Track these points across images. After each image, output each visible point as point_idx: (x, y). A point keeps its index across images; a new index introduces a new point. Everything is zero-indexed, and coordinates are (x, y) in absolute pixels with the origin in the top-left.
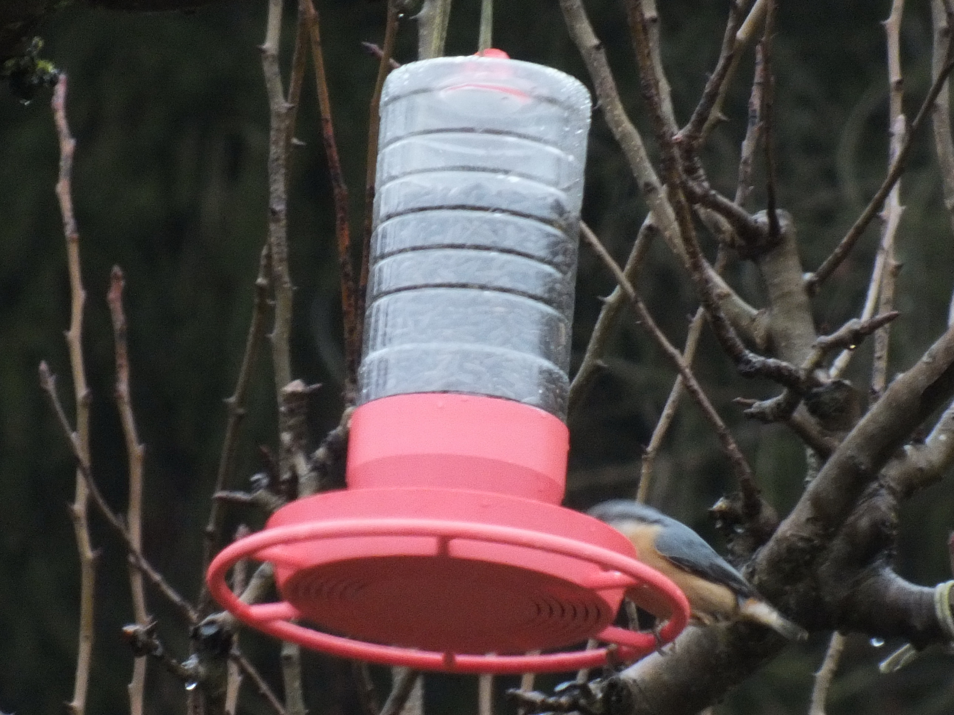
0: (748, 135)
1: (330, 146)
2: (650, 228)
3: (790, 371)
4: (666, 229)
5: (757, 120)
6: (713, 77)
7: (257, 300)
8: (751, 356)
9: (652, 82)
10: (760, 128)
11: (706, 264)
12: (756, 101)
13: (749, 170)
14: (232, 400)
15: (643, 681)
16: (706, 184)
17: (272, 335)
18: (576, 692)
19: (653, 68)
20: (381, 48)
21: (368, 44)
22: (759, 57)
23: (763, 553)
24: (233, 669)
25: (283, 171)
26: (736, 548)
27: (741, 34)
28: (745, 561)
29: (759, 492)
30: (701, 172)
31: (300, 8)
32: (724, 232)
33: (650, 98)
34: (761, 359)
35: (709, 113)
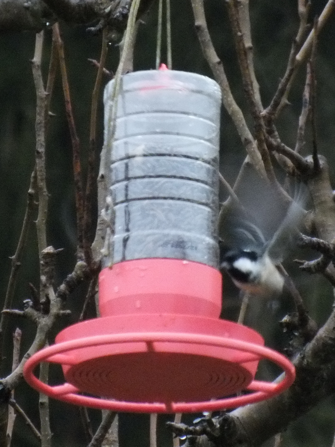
0: (303, 112)
1: (70, 116)
2: (248, 164)
3: (325, 245)
4: (256, 165)
5: (307, 105)
6: (283, 80)
7: (28, 202)
8: (304, 236)
9: (249, 83)
10: (309, 110)
11: (279, 185)
12: (307, 94)
13: (303, 132)
14: (14, 257)
15: (242, 417)
16: (279, 140)
17: (37, 221)
18: (205, 424)
19: (249, 75)
20: (99, 62)
21: (91, 60)
22: (309, 70)
23: (309, 347)
24: (11, 410)
25: (43, 129)
26: (294, 344)
27: (299, 57)
28: (300, 350)
29: (308, 312)
30: (276, 133)
31: (53, 39)
32: (289, 167)
33: (247, 92)
34: (309, 238)
35: (281, 100)
